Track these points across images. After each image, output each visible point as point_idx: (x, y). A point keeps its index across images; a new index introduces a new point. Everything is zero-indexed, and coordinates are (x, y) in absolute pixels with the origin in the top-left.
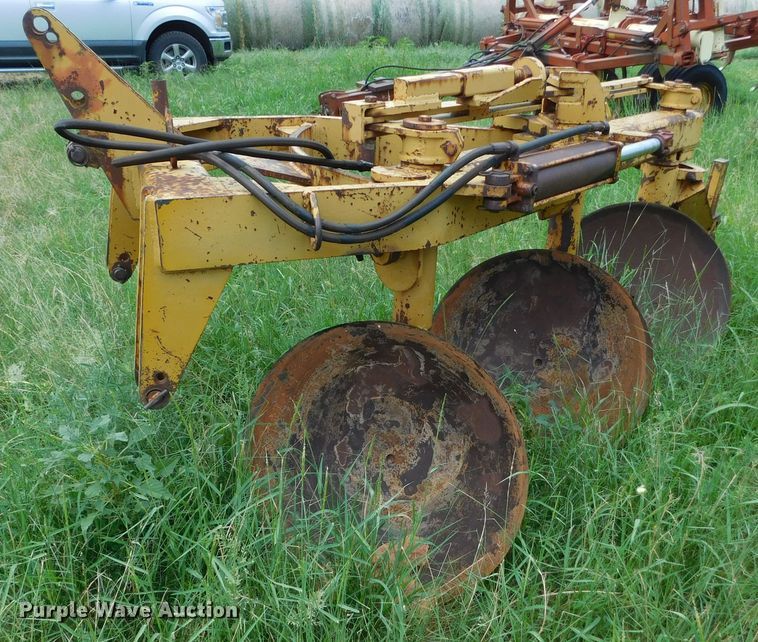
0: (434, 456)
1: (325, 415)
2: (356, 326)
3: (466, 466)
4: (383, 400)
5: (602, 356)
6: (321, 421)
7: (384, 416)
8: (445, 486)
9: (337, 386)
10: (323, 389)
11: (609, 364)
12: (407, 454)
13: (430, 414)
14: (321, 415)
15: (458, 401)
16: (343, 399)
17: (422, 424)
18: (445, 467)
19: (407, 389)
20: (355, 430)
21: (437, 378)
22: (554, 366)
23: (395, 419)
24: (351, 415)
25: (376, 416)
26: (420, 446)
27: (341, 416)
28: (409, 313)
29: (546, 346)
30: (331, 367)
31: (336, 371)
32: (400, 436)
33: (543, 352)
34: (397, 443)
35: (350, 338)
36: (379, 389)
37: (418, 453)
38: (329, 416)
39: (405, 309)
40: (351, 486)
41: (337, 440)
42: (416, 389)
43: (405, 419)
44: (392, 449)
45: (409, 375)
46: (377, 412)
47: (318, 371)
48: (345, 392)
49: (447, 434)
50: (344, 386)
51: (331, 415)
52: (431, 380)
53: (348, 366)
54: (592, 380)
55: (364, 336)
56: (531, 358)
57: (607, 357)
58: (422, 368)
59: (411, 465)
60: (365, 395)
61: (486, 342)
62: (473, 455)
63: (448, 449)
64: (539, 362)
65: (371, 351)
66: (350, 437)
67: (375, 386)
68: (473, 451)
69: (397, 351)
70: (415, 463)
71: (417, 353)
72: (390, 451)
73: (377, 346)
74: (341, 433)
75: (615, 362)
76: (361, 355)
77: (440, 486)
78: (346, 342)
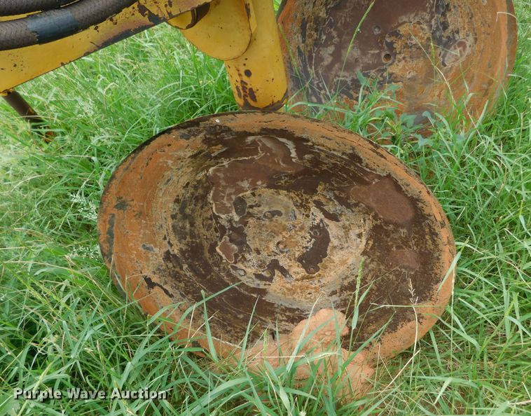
0: (330, 236)
1: (192, 224)
2: (184, 128)
3: (371, 243)
4: (253, 194)
5: (454, 38)
6: (191, 230)
7: (260, 209)
8: (350, 262)
9: (192, 194)
10: (177, 201)
11: (462, 44)
12: (299, 238)
13: (316, 198)
14: (188, 226)
15: (349, 183)
16: (206, 204)
17: (308, 209)
18: (346, 245)
19: (280, 178)
20: (232, 228)
21: (316, 162)
22: (404, 58)
23: (274, 209)
24: (223, 216)
25: (251, 210)
26: (311, 229)
27: (211, 219)
28: (253, 83)
29: (393, 38)
30: (175, 178)
31: (184, 180)
32: (286, 223)
33: (390, 46)
34: (284, 230)
35: (183, 142)
36: (245, 184)
37: (311, 235)
38: (197, 223)
39: (245, 78)
40: (249, 278)
41: (216, 242)
42: (291, 177)
43: (286, 207)
44: (281, 236)
45: (280, 164)
46: (251, 207)
47: (161, 185)
48: (204, 197)
49: (341, 215)
50: (200, 191)
51: (198, 222)
52: (308, 165)
53: (196, 171)
54: (445, 66)
55: (202, 135)
56: (379, 54)
57: (460, 37)
58: (294, 154)
59: (307, 248)
60: (230, 194)
61: (331, 49)
62: (378, 234)
63: (346, 229)
64: (387, 57)
65: (218, 150)
66: (229, 236)
67: (239, 183)
68: (376, 229)
69: (254, 143)
70: (310, 245)
71: (282, 140)
72: (280, 238)
73: (224, 143)
74: (218, 234)
75: (470, 41)
76: (208, 156)
77: (343, 262)
78: (181, 148)
